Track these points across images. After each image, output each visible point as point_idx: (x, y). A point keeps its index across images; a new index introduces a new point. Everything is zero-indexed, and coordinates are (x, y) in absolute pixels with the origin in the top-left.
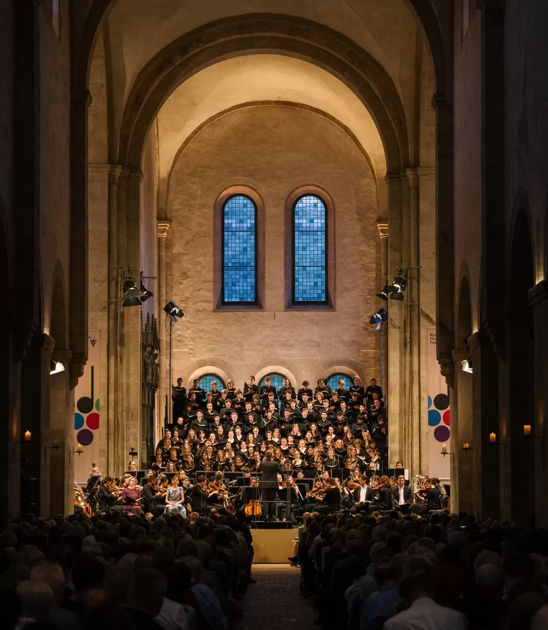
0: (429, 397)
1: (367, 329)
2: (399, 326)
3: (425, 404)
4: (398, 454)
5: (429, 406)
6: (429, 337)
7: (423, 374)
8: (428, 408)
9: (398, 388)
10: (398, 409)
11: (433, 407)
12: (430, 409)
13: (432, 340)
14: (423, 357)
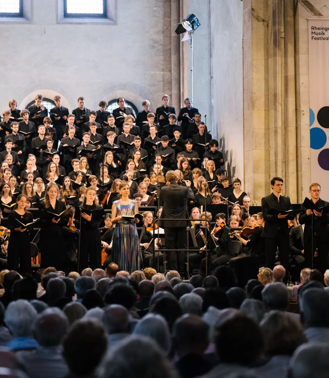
0: (311, 111)
1: (154, 47)
2: (263, 18)
3: (305, 120)
4: (264, 187)
5: (311, 122)
6: (310, 31)
7: (303, 79)
8: (310, 125)
9: (263, 100)
10: (263, 127)
11: (316, 124)
12: (312, 127)
13: (313, 35)
14: (302, 58)
